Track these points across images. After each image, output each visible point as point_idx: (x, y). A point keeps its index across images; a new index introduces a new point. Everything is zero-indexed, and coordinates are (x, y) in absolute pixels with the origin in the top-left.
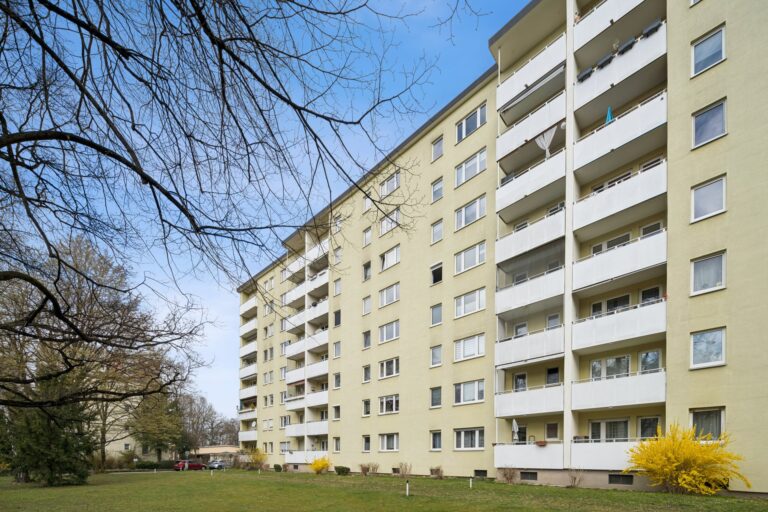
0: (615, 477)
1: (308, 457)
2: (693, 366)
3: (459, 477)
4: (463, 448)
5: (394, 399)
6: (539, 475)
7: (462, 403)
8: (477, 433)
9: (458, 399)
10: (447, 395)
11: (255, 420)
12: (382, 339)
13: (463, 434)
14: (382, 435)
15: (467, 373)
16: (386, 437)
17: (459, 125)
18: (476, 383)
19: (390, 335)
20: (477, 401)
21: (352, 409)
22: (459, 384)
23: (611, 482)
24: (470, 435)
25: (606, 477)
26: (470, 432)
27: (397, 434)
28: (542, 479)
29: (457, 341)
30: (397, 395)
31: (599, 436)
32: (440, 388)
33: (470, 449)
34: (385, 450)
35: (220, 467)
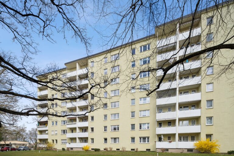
0: (190, 150)
1: (78, 145)
2: (207, 125)
3: (141, 151)
4: (142, 142)
5: (117, 127)
6: (169, 150)
7: (142, 129)
8: (147, 138)
9: (141, 128)
10: (137, 127)
11: (47, 130)
12: (112, 107)
13: (142, 138)
14: (112, 138)
15: (143, 121)
16: (113, 139)
17: (141, 47)
18: (147, 124)
19: (115, 106)
20: (147, 129)
21: (99, 129)
22: (141, 124)
23: (188, 151)
24: (144, 139)
25: (187, 150)
26: (144, 138)
27: (118, 138)
28: (170, 151)
29: (141, 111)
30: (118, 125)
31: (181, 140)
32: (134, 124)
33: (145, 143)
34: (113, 143)
35: (24, 150)
